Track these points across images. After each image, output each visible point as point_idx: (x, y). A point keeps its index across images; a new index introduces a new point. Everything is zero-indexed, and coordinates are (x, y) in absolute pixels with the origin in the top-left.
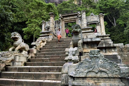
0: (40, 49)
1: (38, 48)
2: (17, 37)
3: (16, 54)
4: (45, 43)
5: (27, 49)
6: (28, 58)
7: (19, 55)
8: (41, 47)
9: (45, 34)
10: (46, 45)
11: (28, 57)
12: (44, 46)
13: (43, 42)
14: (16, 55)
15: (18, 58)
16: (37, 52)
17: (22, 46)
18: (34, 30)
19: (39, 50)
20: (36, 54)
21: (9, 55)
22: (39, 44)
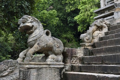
0: (94, 46)
1: (87, 44)
2: (30, 24)
3: (27, 66)
4: (105, 30)
5: (57, 49)
6: (64, 70)
7: (36, 66)
8: (96, 40)
9: (104, 12)
10: (106, 34)
11: (63, 68)
12: (101, 39)
13: (100, 28)
14: (29, 68)
15: (35, 74)
16: (85, 54)
17: (43, 44)
18: (90, 14)
19: (89, 48)
20: (82, 60)
21: (5, 70)
22: (89, 34)
